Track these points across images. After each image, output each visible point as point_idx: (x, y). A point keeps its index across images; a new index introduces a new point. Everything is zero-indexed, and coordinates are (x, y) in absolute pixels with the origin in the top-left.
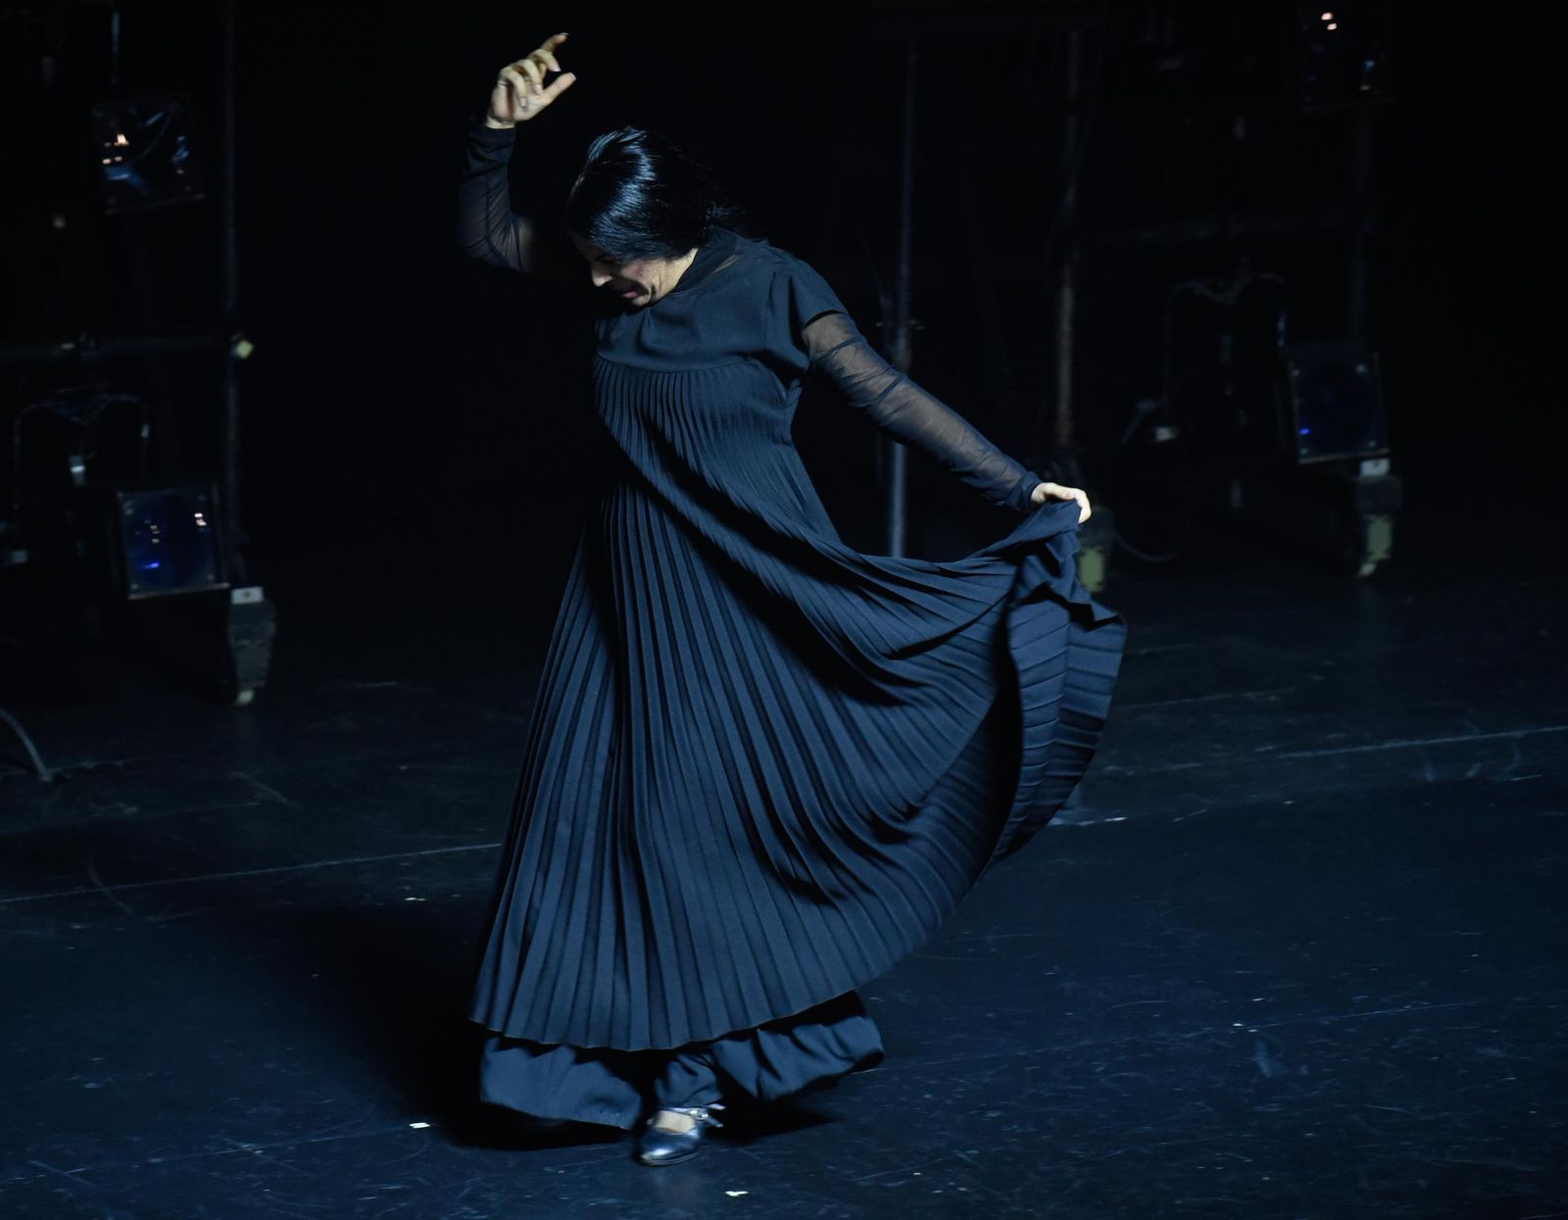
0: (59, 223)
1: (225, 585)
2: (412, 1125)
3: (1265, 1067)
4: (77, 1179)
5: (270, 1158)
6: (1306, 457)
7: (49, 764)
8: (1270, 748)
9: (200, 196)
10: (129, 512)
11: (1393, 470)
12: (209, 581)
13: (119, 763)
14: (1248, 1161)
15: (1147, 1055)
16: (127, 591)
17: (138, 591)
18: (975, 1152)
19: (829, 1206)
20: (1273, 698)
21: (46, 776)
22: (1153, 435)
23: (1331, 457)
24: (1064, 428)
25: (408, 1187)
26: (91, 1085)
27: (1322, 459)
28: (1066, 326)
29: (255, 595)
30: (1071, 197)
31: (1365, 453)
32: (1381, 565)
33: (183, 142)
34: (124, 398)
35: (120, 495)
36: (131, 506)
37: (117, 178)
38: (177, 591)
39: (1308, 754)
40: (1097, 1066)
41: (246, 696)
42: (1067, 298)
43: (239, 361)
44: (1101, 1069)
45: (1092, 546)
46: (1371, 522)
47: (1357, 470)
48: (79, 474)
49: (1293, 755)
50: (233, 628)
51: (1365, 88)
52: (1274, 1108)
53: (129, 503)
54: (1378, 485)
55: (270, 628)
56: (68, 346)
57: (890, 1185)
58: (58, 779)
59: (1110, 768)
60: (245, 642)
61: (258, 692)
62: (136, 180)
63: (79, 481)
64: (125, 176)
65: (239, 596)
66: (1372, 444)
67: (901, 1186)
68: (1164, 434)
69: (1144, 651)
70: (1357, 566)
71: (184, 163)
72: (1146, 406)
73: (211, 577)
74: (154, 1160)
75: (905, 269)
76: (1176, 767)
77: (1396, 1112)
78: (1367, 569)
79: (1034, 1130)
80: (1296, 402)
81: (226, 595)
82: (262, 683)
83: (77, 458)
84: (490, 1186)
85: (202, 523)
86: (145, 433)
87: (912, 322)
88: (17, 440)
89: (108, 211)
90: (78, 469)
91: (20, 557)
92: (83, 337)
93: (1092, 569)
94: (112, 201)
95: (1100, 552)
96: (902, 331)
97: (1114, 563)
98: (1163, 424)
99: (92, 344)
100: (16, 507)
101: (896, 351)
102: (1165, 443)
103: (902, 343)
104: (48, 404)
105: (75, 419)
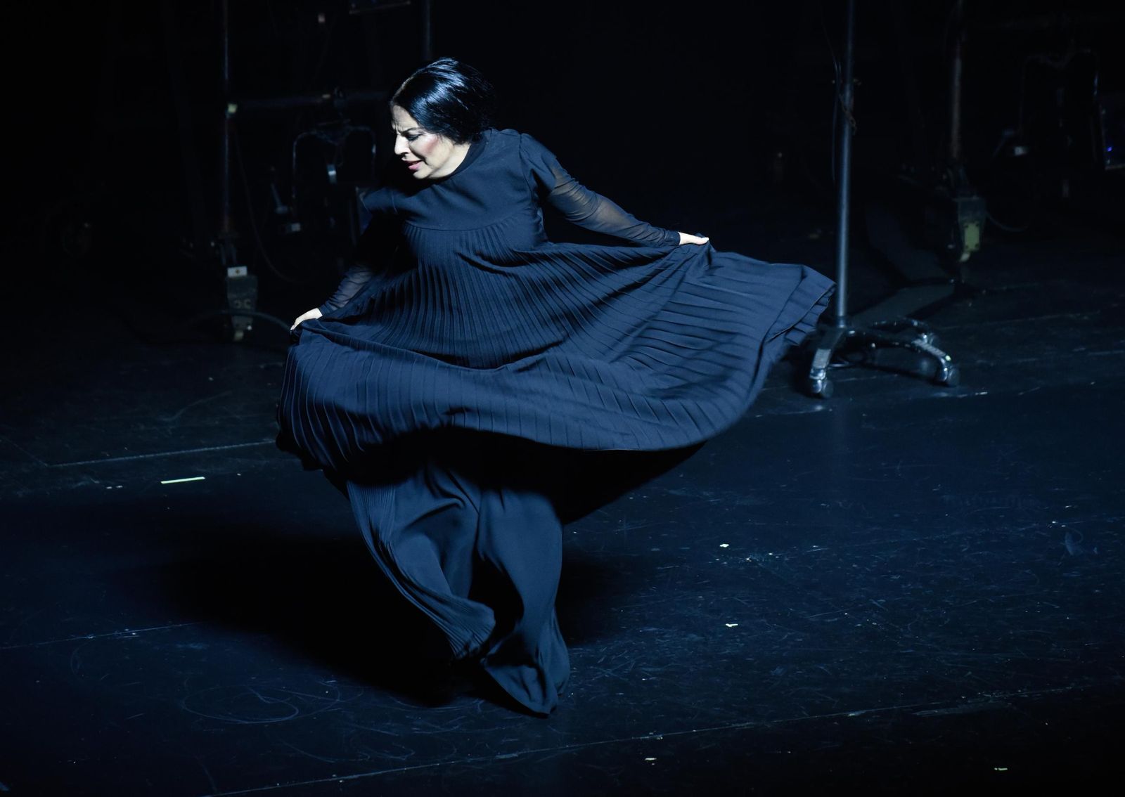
0: (321, 19)
3: (1070, 549)
6: (1109, 165)
8: (1083, 349)
14: (1057, 607)
15: (995, 541)
18: (884, 601)
19: (790, 634)
20: (1086, 318)
22: (1013, 151)
24: (955, 148)
27: (1120, 166)
28: (957, 83)
34: (362, 128)
35: (357, 189)
39: (1107, 353)
40: (963, 548)
42: (958, 64)
44: (966, 549)
45: (972, 222)
48: (333, 176)
49: (1097, 353)
52: (1075, 575)
56: (326, 96)
57: (829, 620)
59: (979, 361)
63: (333, 181)
67: (835, 622)
68: (1019, 151)
69: (1005, 288)
72: (1008, 133)
75: (850, 46)
80: (1104, 131)
83: (332, 166)
86: (374, 150)
87: (855, 80)
88: (294, 155)
89: (351, 12)
90: (332, 173)
91: (296, 227)
92: (336, 91)
93: (972, 237)
94: (353, 6)
95: (977, 225)
96: (848, 86)
97: (985, 233)
98: (1019, 145)
99: (341, 95)
100: (294, 196)
101: (844, 99)
102: (1021, 157)
103: (848, 94)
104: (314, 132)
105: (331, 142)
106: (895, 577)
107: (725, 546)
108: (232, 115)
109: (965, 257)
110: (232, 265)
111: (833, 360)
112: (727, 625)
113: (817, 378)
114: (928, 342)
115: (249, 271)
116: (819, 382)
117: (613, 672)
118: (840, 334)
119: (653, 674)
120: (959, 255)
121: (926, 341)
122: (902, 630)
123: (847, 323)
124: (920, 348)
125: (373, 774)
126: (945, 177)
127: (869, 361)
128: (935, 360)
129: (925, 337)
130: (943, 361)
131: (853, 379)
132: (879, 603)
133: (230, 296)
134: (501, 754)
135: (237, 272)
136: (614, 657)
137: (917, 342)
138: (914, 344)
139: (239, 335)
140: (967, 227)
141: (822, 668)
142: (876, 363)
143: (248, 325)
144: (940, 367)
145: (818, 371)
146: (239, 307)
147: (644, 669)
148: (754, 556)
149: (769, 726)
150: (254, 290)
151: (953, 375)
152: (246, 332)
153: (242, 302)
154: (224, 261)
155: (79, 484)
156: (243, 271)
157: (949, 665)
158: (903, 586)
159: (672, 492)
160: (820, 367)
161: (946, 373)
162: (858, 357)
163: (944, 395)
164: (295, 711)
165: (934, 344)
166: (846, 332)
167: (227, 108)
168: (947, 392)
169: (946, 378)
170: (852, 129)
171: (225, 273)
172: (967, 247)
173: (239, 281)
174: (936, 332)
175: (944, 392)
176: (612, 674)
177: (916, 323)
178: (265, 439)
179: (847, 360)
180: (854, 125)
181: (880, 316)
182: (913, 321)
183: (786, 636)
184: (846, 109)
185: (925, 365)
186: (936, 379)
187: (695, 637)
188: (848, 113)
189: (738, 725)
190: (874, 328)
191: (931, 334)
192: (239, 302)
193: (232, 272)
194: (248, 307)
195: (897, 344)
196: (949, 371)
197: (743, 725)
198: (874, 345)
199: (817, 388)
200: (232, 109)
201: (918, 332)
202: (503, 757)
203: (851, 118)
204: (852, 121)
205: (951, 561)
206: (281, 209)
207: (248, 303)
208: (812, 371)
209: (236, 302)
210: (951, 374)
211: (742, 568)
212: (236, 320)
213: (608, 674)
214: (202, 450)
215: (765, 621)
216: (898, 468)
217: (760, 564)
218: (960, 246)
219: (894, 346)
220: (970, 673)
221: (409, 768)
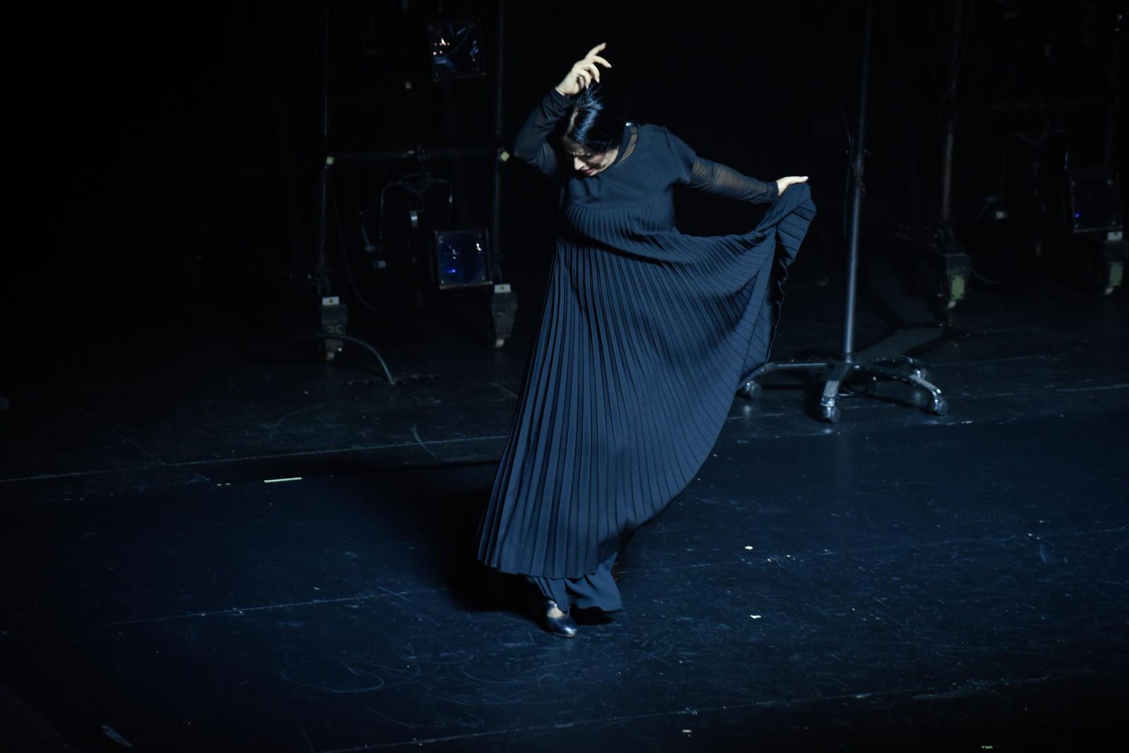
0: (408, 86)
1: (491, 283)
3: (1044, 558)
4: (403, 598)
6: (1077, 229)
7: (393, 375)
8: (1053, 386)
9: (484, 74)
10: (441, 242)
11: (1124, 237)
12: (482, 280)
13: (432, 376)
14: (1034, 608)
15: (980, 550)
16: (438, 284)
17: (444, 285)
18: (886, 600)
19: (805, 625)
20: (1055, 359)
21: (392, 382)
22: (995, 215)
23: (1091, 230)
24: (946, 211)
27: (1086, 230)
28: (949, 155)
29: (507, 288)
30: (954, 85)
31: (1111, 228)
32: (1116, 289)
33: (476, 44)
34: (441, 181)
35: (436, 232)
36: (442, 239)
37: (440, 62)
38: (465, 285)
39: (1074, 390)
40: (953, 555)
41: (500, 343)
42: (950, 139)
43: (502, 163)
45: (959, 275)
46: (1112, 266)
47: (1105, 237)
48: (415, 221)
49: (1065, 390)
50: (494, 306)
51: (1117, 30)
52: (1048, 581)
53: (442, 237)
54: (1116, 245)
55: (514, 307)
56: (411, 152)
57: (839, 615)
58: (399, 383)
59: (964, 394)
60: (501, 314)
61: (506, 341)
62: (450, 64)
63: (415, 225)
64: (444, 62)
65: (498, 289)
66: (1114, 223)
67: (844, 616)
68: (1000, 215)
69: (986, 332)
70: (1104, 290)
71: (475, 56)
72: (991, 199)
73: (483, 278)
75: (862, 123)
76: (1000, 395)
77: (1114, 584)
78: (1109, 291)
79: (917, 588)
80: (1073, 199)
81: (492, 288)
82: (509, 336)
83: (415, 212)
85: (480, 249)
86: (451, 200)
87: (865, 151)
88: (382, 202)
89: (435, 81)
90: (414, 218)
91: (382, 264)
92: (419, 148)
93: (958, 287)
94: (437, 75)
95: (963, 278)
96: (859, 156)
97: (970, 284)
98: (1000, 210)
99: (424, 151)
100: (381, 237)
101: (856, 166)
102: (1001, 220)
103: (859, 162)
104: (399, 183)
105: (414, 191)
106: (894, 579)
107: (750, 548)
108: (331, 166)
109: (952, 304)
110: (327, 296)
111: (840, 390)
112: (752, 616)
113: (827, 405)
114: (921, 377)
115: (340, 301)
116: (829, 409)
117: (655, 655)
118: (846, 369)
119: (689, 657)
120: (947, 303)
121: (919, 376)
122: (901, 624)
123: (854, 359)
124: (915, 382)
125: (448, 738)
126: (936, 236)
127: (871, 392)
128: (928, 393)
129: (919, 372)
130: (934, 393)
131: (857, 407)
132: (881, 600)
133: (325, 322)
134: (559, 723)
135: (331, 301)
136: (655, 642)
137: (913, 377)
138: (910, 378)
139: (331, 355)
140: (954, 278)
141: (833, 655)
142: (877, 394)
143: (339, 346)
144: (932, 398)
145: (828, 399)
146: (331, 331)
147: (681, 653)
148: (774, 557)
149: (788, 705)
150: (345, 317)
151: (942, 406)
152: (337, 353)
153: (334, 327)
154: (319, 292)
155: (192, 481)
156: (336, 300)
157: (941, 655)
158: (902, 586)
159: (704, 500)
160: (830, 396)
161: (937, 404)
162: (861, 388)
163: (935, 422)
164: (381, 682)
165: (926, 379)
166: (852, 367)
167: (325, 160)
168: (937, 420)
169: (936, 408)
170: (862, 193)
171: (321, 302)
172: (954, 296)
173: (331, 309)
174: (929, 369)
175: (934, 419)
176: (654, 657)
177: (911, 361)
178: (353, 446)
179: (852, 391)
180: (864, 189)
181: (882, 353)
182: (909, 358)
183: (802, 627)
184: (857, 176)
185: (918, 396)
186: (928, 410)
187: (724, 626)
188: (858, 179)
189: (762, 703)
190: (876, 363)
191: (924, 370)
192: (332, 327)
193: (326, 301)
194: (339, 332)
195: (895, 378)
196: (939, 402)
197: (765, 703)
198: (875, 378)
199: (826, 414)
200: (330, 161)
201: (914, 367)
202: (561, 726)
203: (862, 183)
204: (862, 186)
205: (943, 566)
206: (369, 248)
207: (339, 328)
208: (823, 399)
209: (328, 327)
210: (941, 405)
211: (764, 568)
212: (329, 343)
213: (650, 657)
214: (300, 454)
215: (784, 613)
216: (897, 484)
217: (779, 565)
218: (948, 295)
219: (894, 379)
220: (960, 663)
221: (480, 734)
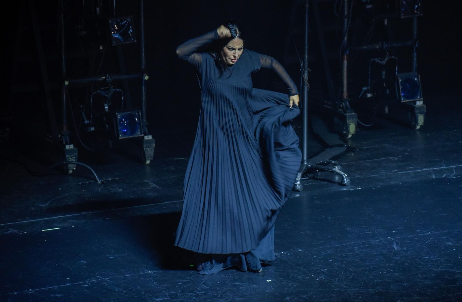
0: (101, 48)
1: (143, 135)
2: (190, 266)
3: (396, 248)
4: (108, 280)
5: (156, 274)
6: (403, 100)
7: (100, 179)
8: (396, 171)
9: (136, 41)
10: (119, 118)
11: (424, 103)
12: (138, 134)
13: (117, 179)
14: (392, 271)
15: (367, 245)
16: (118, 136)
17: (122, 137)
18: (326, 270)
19: (291, 284)
20: (396, 159)
21: (100, 182)
22: (367, 96)
23: (409, 100)
24: (345, 95)
25: (189, 281)
26: (111, 257)
27: (407, 101)
28: (345, 70)
29: (150, 137)
30: (346, 39)
31: (418, 99)
32: (421, 126)
33: (131, 28)
34: (118, 90)
35: (117, 113)
36: (119, 116)
37: (115, 37)
38: (131, 137)
39: (405, 172)
40: (356, 248)
41: (148, 162)
42: (345, 62)
43: (145, 81)
44: (356, 249)
45: (352, 123)
46: (419, 116)
47: (415, 104)
48: (107, 108)
49: (401, 172)
50: (145, 145)
51: (415, 12)
52: (398, 258)
54: (420, 108)
55: (154, 145)
56: (104, 78)
57: (306, 278)
58: (102, 183)
59: (357, 176)
60: (148, 149)
61: (151, 161)
62: (120, 37)
63: (107, 110)
64: (117, 36)
65: (146, 138)
66: (419, 97)
67: (309, 278)
68: (369, 95)
69: (365, 148)
70: (416, 127)
71: (131, 33)
72: (365, 89)
73: (139, 133)
74: (127, 275)
75: (306, 56)
76: (373, 176)
77: (427, 258)
78: (418, 127)
79: (340, 264)
80: (401, 88)
81: (143, 137)
82: (152, 159)
83: (107, 105)
84: (209, 280)
85: (137, 120)
86: (123, 98)
87: (309, 69)
88: (91, 100)
89: (113, 45)
91: (93, 129)
92: (107, 76)
93: (352, 128)
94: (114, 42)
95: (354, 124)
96: (306, 71)
97: (358, 126)
98: (369, 93)
99: (109, 77)
100: (91, 116)
101: (305, 76)
102: (369, 98)
103: (306, 74)
104: (99, 92)
105: (105, 95)
106: (330, 260)
108: (67, 85)
109: (350, 136)
110: (68, 144)
111: (302, 177)
112: (267, 280)
113: (297, 184)
114: (338, 169)
115: (74, 146)
116: (298, 185)
118: (305, 167)
119: (240, 301)
120: (348, 136)
122: (334, 281)
123: (307, 162)
124: (335, 171)
126: (341, 105)
127: (316, 177)
128: (341, 176)
129: (337, 167)
130: (344, 176)
131: (310, 184)
132: (325, 271)
133: (67, 156)
135: (70, 147)
136: (224, 295)
137: (334, 169)
138: (333, 170)
139: (71, 171)
140: (350, 124)
141: (304, 297)
142: (318, 177)
143: (74, 167)
144: (343, 179)
146: (70, 160)
147: (236, 299)
150: (77, 153)
151: (348, 181)
152: (73, 170)
153: (72, 158)
154: (64, 142)
155: (9, 232)
156: (72, 146)
157: (352, 294)
158: (334, 264)
160: (298, 179)
161: (345, 181)
162: (311, 175)
163: (345, 189)
165: (340, 170)
166: (307, 166)
167: (64, 83)
168: (346, 188)
169: (345, 183)
170: (308, 87)
171: (65, 147)
172: (351, 132)
173: (70, 150)
174: (341, 165)
175: (345, 188)
178: (83, 212)
179: (307, 176)
180: (309, 86)
181: (320, 159)
182: (332, 161)
184: (305, 80)
185: (337, 178)
186: (341, 184)
187: (255, 286)
188: (306, 82)
190: (318, 164)
191: (339, 166)
193: (67, 147)
194: (74, 160)
196: (346, 180)
198: (317, 171)
199: (297, 187)
200: (67, 83)
201: (335, 165)
203: (308, 83)
204: (308, 85)
205: (351, 253)
206: (86, 122)
209: (69, 158)
212: (69, 166)
214: (58, 217)
215: (281, 278)
216: (329, 218)
217: (279, 257)
218: (348, 132)
219: (326, 171)
220: (360, 297)
